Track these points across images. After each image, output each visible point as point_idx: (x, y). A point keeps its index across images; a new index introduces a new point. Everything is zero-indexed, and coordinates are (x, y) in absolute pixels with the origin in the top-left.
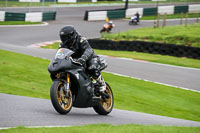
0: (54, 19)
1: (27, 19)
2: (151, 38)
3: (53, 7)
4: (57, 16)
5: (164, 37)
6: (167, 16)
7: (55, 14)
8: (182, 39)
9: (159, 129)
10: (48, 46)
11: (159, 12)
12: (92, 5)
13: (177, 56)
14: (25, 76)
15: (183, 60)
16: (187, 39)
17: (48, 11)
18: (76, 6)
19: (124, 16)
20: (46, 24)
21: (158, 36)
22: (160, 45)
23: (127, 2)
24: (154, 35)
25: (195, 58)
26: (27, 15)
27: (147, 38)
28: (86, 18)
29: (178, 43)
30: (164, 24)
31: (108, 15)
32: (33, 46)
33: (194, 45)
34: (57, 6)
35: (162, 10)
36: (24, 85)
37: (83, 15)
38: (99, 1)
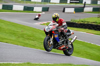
0: (48, 11)
1: (34, 10)
2: (96, 22)
3: (47, 5)
4: (49, 9)
7: (48, 8)
10: (44, 24)
14: (32, 38)
17: (45, 7)
18: (59, 5)
19: (83, 11)
20: (44, 13)
23: (85, 4)
24: (97, 21)
26: (35, 8)
27: (94, 23)
31: (75, 10)
32: (37, 23)
36: (31, 42)
37: (63, 10)
38: (70, 2)
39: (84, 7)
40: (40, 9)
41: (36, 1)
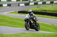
0: (10, 6)
1: (3, 6)
2: (36, 10)
3: (10, 3)
5: (40, 10)
6: (40, 5)
7: (11, 4)
8: (44, 10)
9: (38, 34)
11: (38, 3)
12: (20, 2)
13: (43, 15)
14: (3, 21)
15: (45, 16)
16: (46, 11)
17: (9, 4)
18: (16, 2)
19: (29, 5)
20: (8, 7)
21: (38, 10)
22: (39, 12)
23: (30, 1)
24: (37, 10)
25: (48, 15)
26: (3, 5)
27: (35, 10)
28: (19, 5)
29: (44, 12)
30: (40, 7)
31: (25, 5)
32: (5, 13)
33: (48, 12)
34: (11, 2)
35: (39, 3)
36: (3, 23)
37: (18, 5)
38: (22, 1)
39: (30, 2)
40: (6, 5)
41: (4, 1)
